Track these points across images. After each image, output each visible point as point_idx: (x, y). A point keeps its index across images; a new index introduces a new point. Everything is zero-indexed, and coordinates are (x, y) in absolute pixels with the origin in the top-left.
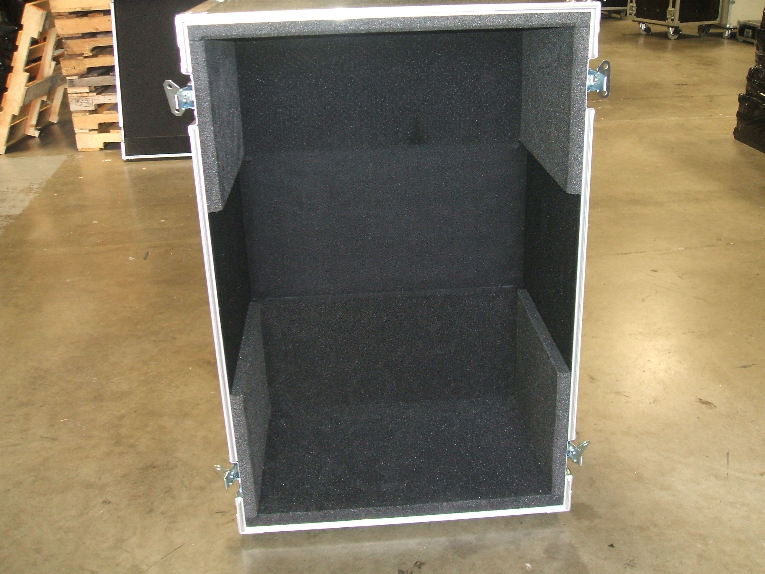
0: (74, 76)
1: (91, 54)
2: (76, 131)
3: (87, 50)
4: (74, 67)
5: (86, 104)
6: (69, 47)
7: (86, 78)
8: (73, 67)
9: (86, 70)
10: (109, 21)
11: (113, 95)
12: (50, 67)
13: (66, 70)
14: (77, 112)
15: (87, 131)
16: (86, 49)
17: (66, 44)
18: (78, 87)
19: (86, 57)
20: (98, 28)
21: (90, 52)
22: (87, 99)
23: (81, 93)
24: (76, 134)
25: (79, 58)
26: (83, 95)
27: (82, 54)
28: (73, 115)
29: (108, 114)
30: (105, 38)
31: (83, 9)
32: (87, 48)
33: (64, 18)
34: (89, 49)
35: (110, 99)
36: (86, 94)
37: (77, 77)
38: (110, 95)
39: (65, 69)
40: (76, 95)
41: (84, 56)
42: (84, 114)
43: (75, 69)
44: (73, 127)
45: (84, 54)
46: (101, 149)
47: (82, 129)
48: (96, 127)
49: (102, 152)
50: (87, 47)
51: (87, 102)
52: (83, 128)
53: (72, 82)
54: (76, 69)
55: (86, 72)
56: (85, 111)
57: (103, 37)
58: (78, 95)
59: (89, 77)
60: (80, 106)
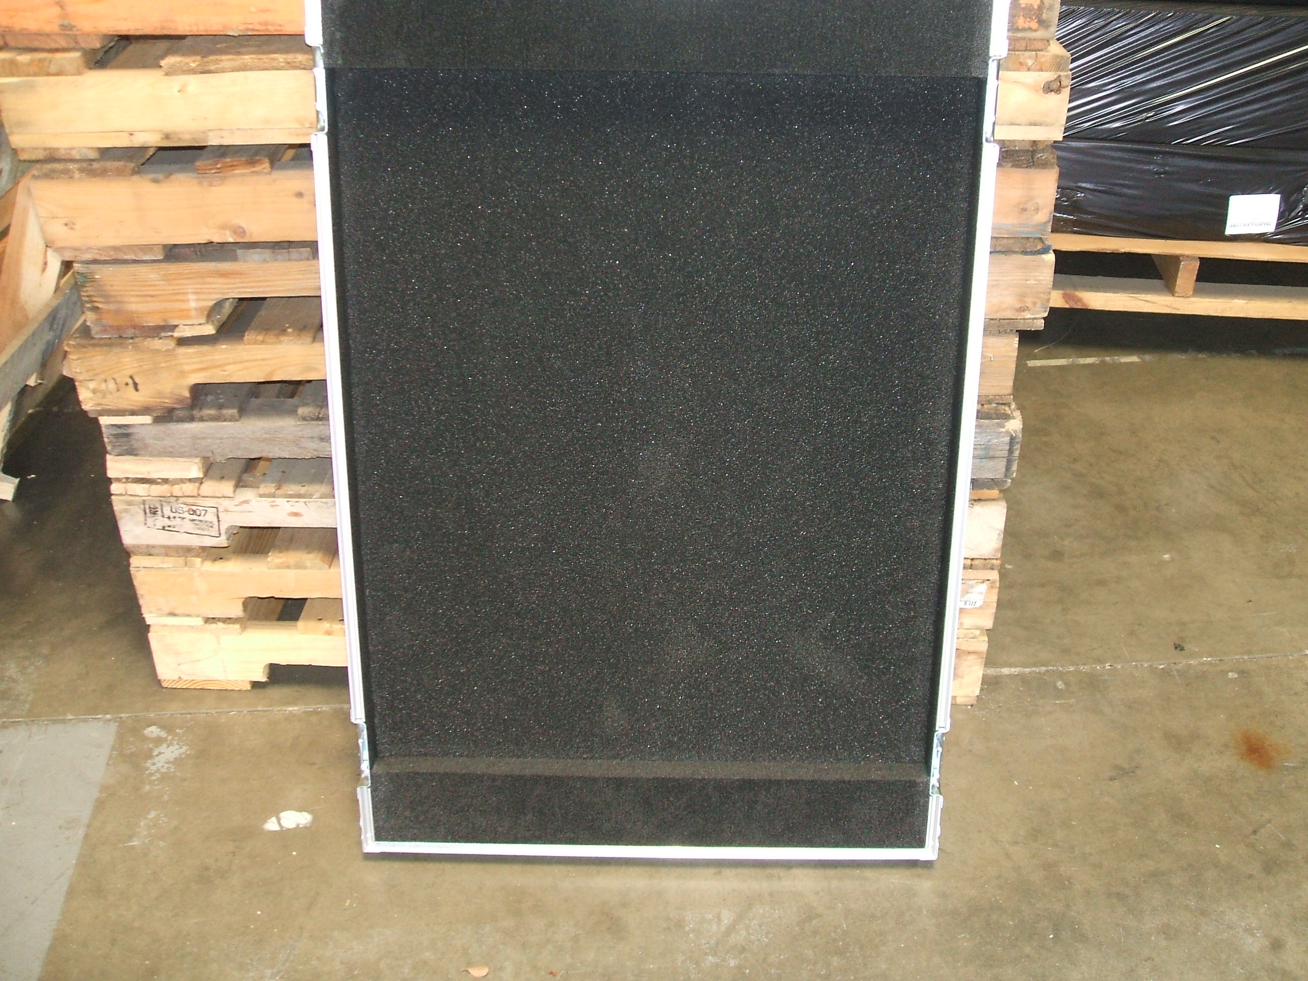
0: (133, 413)
1: (210, 330)
2: (150, 618)
3: (193, 313)
4: (131, 377)
5: (188, 526)
6: (107, 298)
7: (187, 426)
8: (130, 381)
9: (187, 394)
10: (300, 195)
11: (310, 496)
12: (44, 270)
13: (94, 391)
14: (149, 551)
15: (199, 621)
16: (184, 306)
17: (94, 280)
18: (153, 456)
19: (183, 342)
20: (244, 225)
21: (203, 321)
22: (194, 508)
23: (165, 481)
24: (151, 629)
25: (156, 344)
26: (177, 490)
27: (162, 329)
28: (135, 561)
29: (288, 567)
30: (276, 264)
31: (167, 137)
32: (193, 304)
33: (77, 175)
34: (200, 310)
35: (296, 514)
36: (189, 488)
37: (147, 419)
38: (300, 496)
39: (92, 385)
40: (146, 486)
41: (176, 334)
42: (181, 560)
43: (137, 390)
44: (139, 607)
45: (177, 326)
46: (256, 685)
47: (174, 615)
48: (237, 611)
49: (260, 692)
50: (191, 297)
51: (194, 517)
52: (177, 612)
53: (127, 435)
54: (139, 387)
55: (189, 401)
56: (186, 551)
57: (265, 261)
58: (154, 487)
59: (202, 419)
60: (164, 528)
